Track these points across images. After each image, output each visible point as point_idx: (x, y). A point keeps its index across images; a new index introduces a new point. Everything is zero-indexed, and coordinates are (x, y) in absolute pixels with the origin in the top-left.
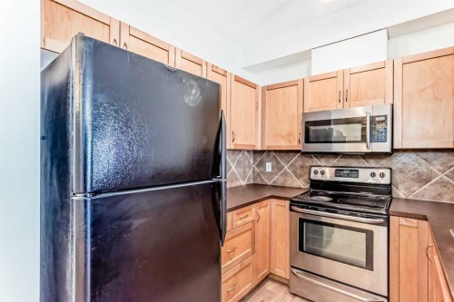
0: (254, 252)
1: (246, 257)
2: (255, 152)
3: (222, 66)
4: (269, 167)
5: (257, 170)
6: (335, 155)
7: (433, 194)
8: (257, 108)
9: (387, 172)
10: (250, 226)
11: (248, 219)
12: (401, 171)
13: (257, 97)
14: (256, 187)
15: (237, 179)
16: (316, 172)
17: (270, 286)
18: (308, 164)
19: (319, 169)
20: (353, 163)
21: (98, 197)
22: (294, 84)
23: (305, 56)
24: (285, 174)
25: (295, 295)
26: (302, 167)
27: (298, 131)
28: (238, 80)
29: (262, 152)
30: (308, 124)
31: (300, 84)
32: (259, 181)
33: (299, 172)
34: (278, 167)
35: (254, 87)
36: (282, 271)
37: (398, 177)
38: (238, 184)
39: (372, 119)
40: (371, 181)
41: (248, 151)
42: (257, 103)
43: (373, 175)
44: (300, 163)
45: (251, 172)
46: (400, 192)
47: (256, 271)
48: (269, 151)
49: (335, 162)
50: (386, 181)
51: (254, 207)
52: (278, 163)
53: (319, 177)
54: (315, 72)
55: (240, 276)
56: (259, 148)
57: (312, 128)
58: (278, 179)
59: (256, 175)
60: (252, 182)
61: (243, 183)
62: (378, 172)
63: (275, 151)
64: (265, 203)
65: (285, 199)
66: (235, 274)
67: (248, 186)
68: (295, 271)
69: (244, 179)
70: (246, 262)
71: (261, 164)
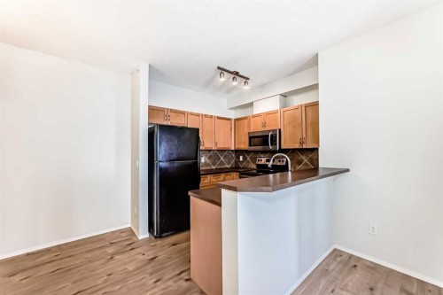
2: (235, 151)
3: (209, 113)
5: (238, 159)
12: (292, 159)
15: (224, 164)
18: (257, 157)
19: (260, 159)
22: (246, 118)
23: (251, 105)
24: (248, 162)
26: (254, 158)
28: (218, 118)
29: (237, 151)
30: (250, 138)
31: (249, 118)
32: (237, 166)
33: (253, 160)
34: (245, 158)
35: (229, 120)
38: (225, 167)
39: (272, 135)
40: (278, 164)
41: (231, 151)
42: (231, 127)
43: (280, 161)
44: (253, 156)
45: (233, 161)
46: (292, 169)
49: (267, 155)
50: (285, 164)
52: (245, 156)
53: (260, 163)
54: (255, 112)
56: (233, 149)
57: (252, 140)
58: (245, 164)
59: (236, 163)
60: (233, 166)
61: (228, 166)
63: (243, 151)
67: (232, 168)
69: (229, 164)
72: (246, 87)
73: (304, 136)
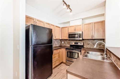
0: (59, 57)
1: (58, 58)
2: (60, 40)
3: (53, 24)
4: (63, 42)
5: (61, 43)
6: (75, 40)
7: (90, 47)
8: (60, 32)
9: (83, 43)
10: (58, 53)
11: (58, 52)
12: (85, 43)
13: (60, 30)
14: (60, 46)
15: (57, 45)
16: (71, 43)
17: (62, 64)
18: (70, 42)
19: (72, 43)
20: (77, 42)
21: (34, 46)
22: (67, 27)
23: (69, 22)
24: (66, 44)
25: (66, 65)
26: (69, 42)
27: (68, 36)
28: (56, 26)
29: (61, 40)
31: (68, 27)
32: (61, 45)
33: (68, 43)
34: (64, 43)
35: (60, 27)
36: (64, 61)
37: (84, 44)
38: (57, 46)
39: (79, 34)
40: (80, 45)
41: (59, 40)
42: (60, 31)
43: (80, 44)
44: (68, 42)
45: (59, 43)
46: (85, 47)
47: (60, 61)
48: (63, 40)
49: (74, 41)
50: (82, 45)
51: (59, 50)
52: (65, 42)
54: (71, 25)
55: (56, 61)
56: (61, 39)
57: (70, 35)
58: (64, 45)
59: (61, 44)
60: (60, 45)
61: (58, 46)
62: (81, 43)
63: (64, 40)
64: (61, 49)
65: (65, 48)
66: (55, 61)
67: (59, 46)
68: (67, 61)
69: (58, 45)
70: (58, 59)
71: (61, 42)
72: (71, 14)
73: (93, 34)
